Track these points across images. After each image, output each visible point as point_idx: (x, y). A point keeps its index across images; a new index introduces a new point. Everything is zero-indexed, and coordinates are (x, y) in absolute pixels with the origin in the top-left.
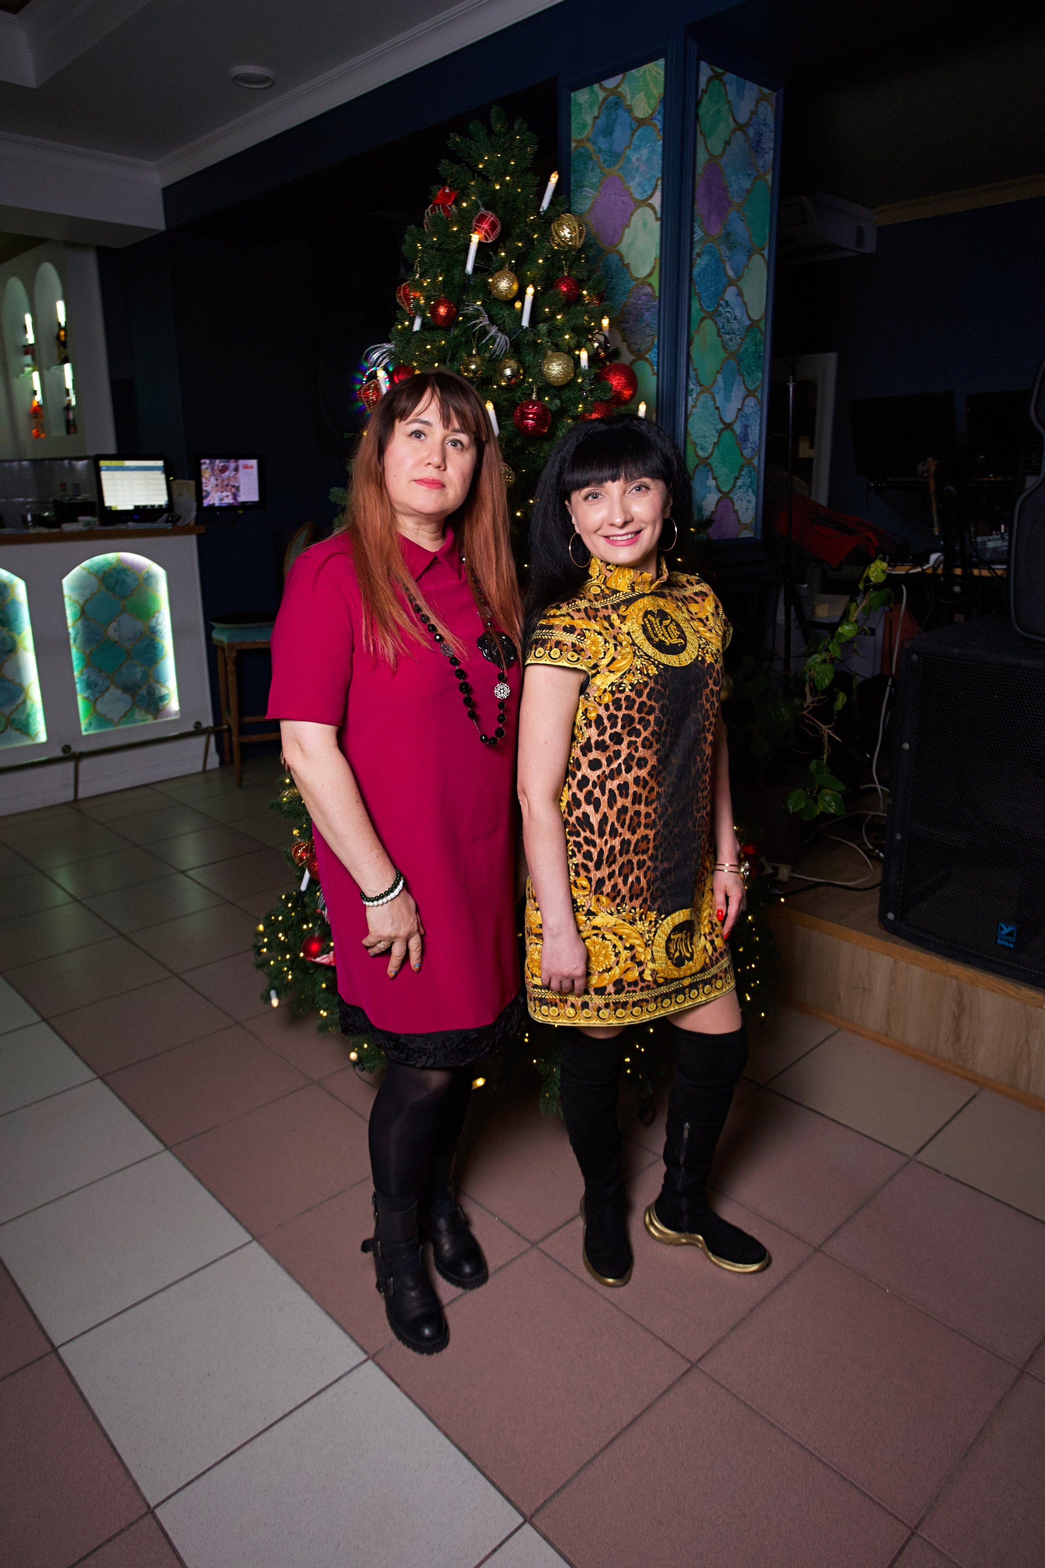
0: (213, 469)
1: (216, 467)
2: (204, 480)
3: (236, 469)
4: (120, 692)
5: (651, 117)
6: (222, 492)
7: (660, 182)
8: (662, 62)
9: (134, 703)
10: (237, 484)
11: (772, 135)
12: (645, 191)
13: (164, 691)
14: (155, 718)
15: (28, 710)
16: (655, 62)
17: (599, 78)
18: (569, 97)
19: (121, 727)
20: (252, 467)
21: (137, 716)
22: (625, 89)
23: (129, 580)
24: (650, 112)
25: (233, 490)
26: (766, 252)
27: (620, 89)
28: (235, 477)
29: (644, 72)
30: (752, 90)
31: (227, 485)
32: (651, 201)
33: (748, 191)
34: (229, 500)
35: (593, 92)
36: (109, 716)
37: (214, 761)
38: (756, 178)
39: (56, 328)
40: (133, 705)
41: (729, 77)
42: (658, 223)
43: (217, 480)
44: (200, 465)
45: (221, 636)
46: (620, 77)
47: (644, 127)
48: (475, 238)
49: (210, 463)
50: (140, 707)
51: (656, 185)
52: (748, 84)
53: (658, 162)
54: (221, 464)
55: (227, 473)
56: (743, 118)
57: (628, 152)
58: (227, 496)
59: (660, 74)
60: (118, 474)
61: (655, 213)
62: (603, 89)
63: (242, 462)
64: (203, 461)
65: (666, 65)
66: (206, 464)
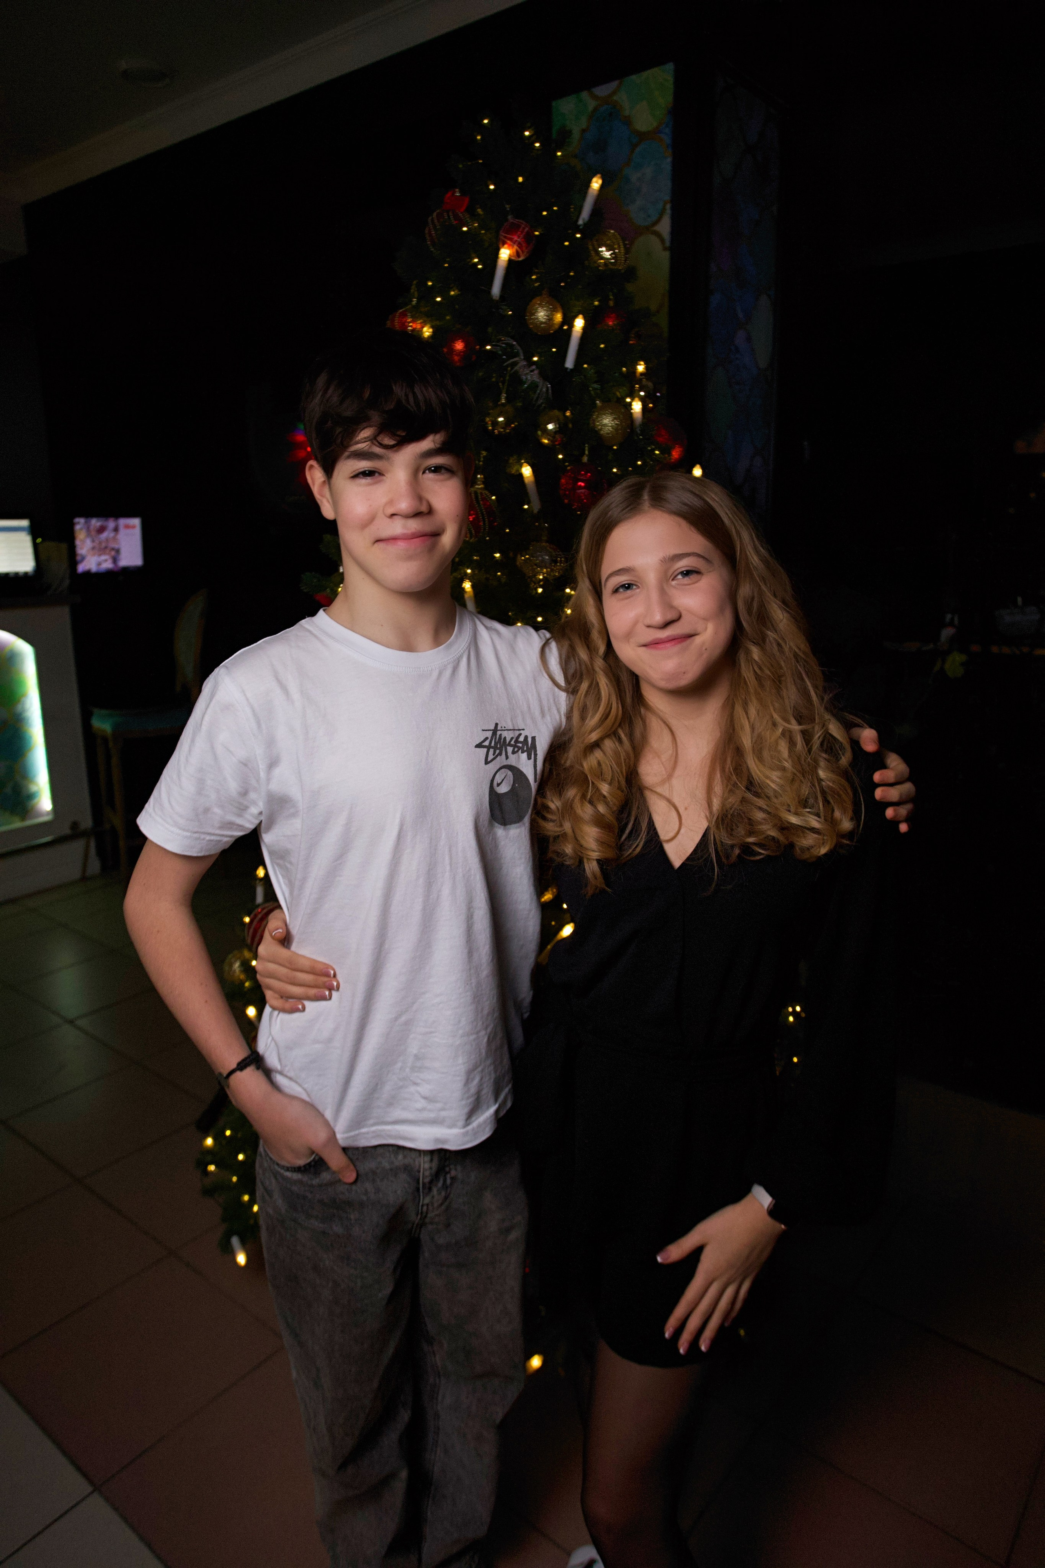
0: (88, 529)
1: (92, 528)
2: (78, 542)
3: (116, 530)
5: (657, 131)
6: (100, 555)
7: (668, 206)
8: (670, 66)
10: (116, 546)
11: (778, 162)
12: (652, 216)
13: (33, 788)
14: (22, 820)
16: (660, 67)
17: (589, 85)
18: (550, 108)
20: (134, 527)
22: (622, 98)
24: (655, 124)
25: (113, 553)
26: (772, 293)
27: (615, 98)
28: (114, 539)
29: (647, 77)
30: (760, 109)
31: (106, 548)
32: (657, 228)
33: (756, 222)
34: (108, 565)
35: (581, 100)
37: (95, 866)
38: (763, 209)
41: (740, 91)
42: (666, 255)
43: (93, 541)
44: (72, 525)
45: (103, 724)
46: (614, 84)
47: (647, 142)
48: (505, 254)
49: (86, 522)
51: (664, 209)
52: (756, 100)
53: (666, 184)
54: (98, 524)
55: (104, 535)
56: (752, 139)
57: (626, 171)
58: (106, 560)
59: (668, 81)
61: (662, 241)
62: (595, 97)
63: (122, 522)
64: (77, 520)
65: (676, 70)
66: (80, 524)
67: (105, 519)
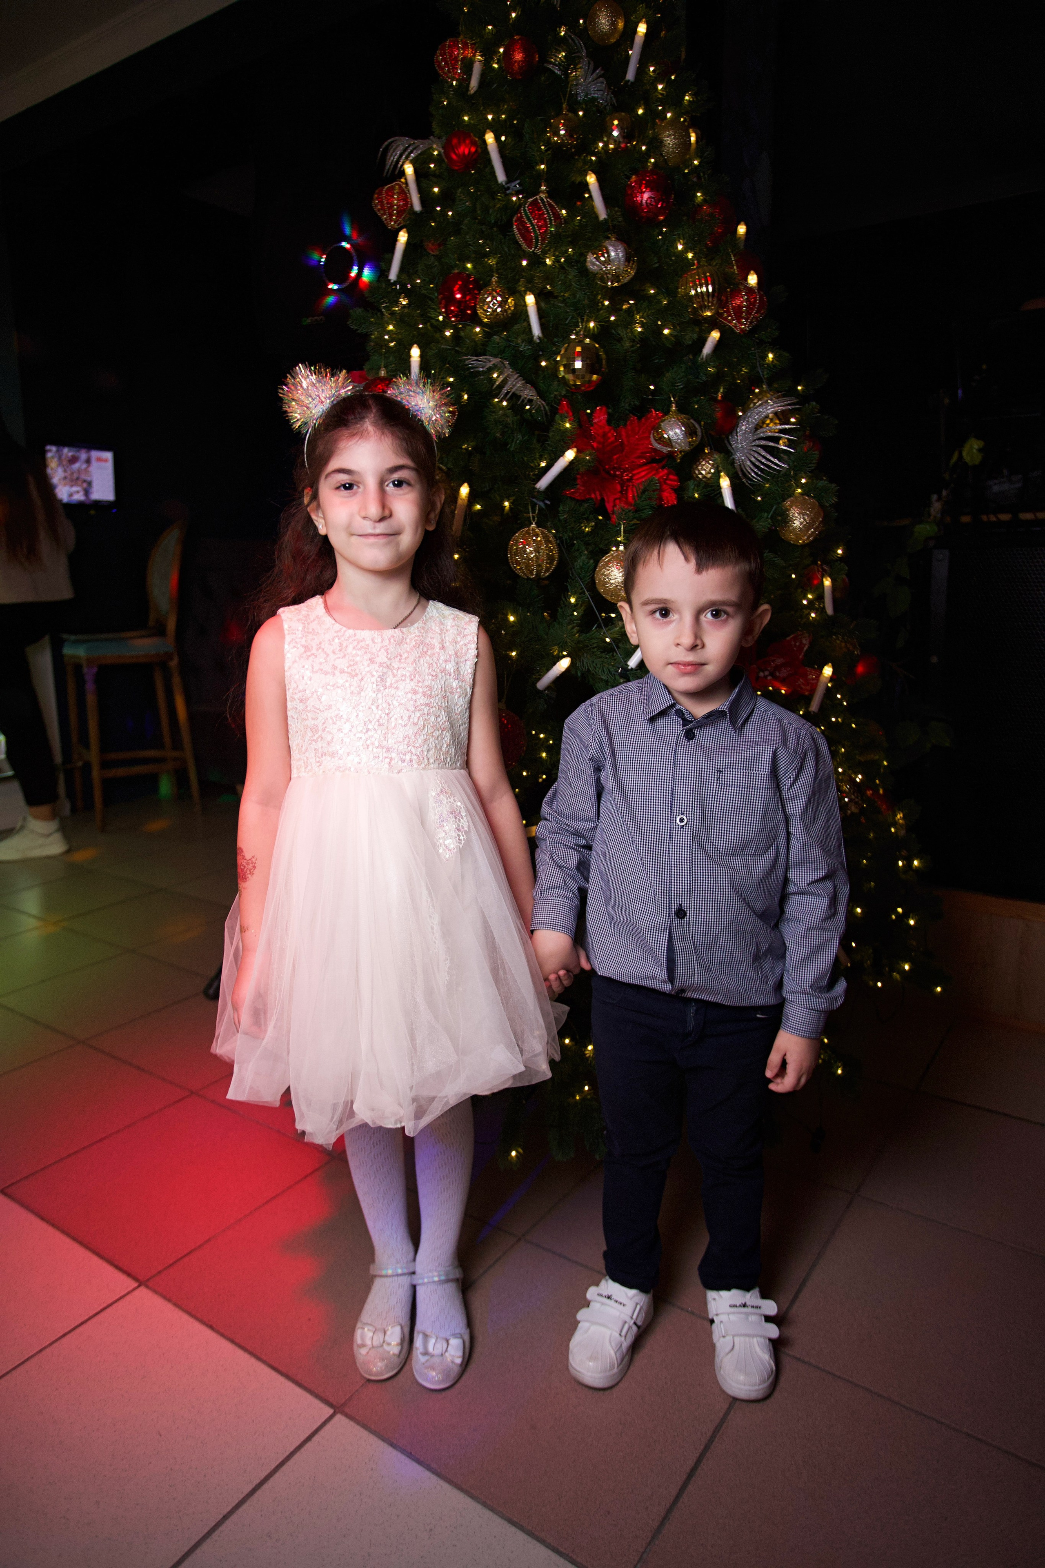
0: (60, 458)
1: (63, 457)
3: (88, 461)
6: (72, 486)
10: (88, 479)
20: (106, 461)
25: (85, 485)
28: (86, 471)
31: (78, 479)
34: (79, 497)
43: (65, 471)
44: (43, 453)
49: (58, 451)
54: (70, 454)
55: (76, 466)
58: (78, 492)
63: (95, 454)
64: (48, 447)
66: (52, 451)
67: (77, 449)
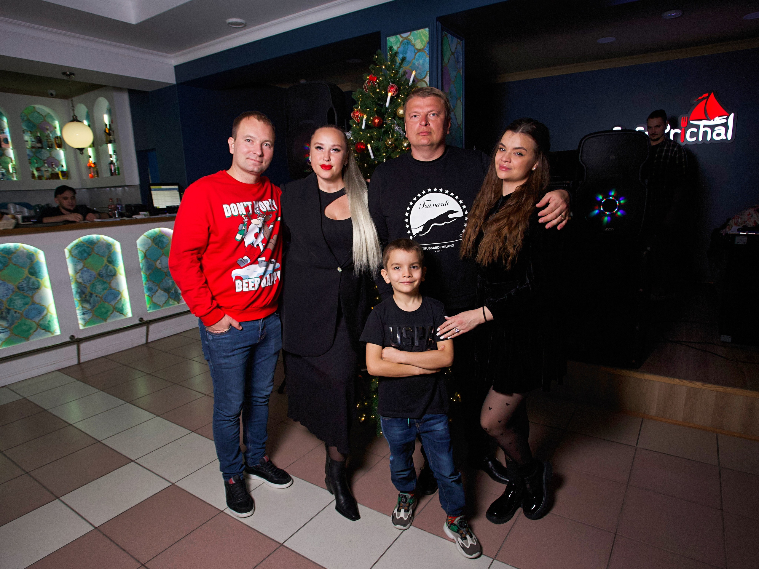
4: (162, 292)
5: (423, 49)
7: (428, 73)
8: (427, 29)
9: (169, 297)
11: (462, 56)
12: (422, 76)
14: (178, 303)
15: (123, 303)
16: (424, 29)
17: (400, 33)
18: (386, 40)
19: (164, 308)
21: (170, 303)
22: (411, 38)
23: (164, 240)
24: (423, 47)
26: (461, 99)
27: (409, 38)
29: (420, 32)
30: (455, 40)
32: (425, 80)
33: (456, 77)
35: (397, 38)
36: (158, 303)
38: (458, 72)
39: (104, 126)
40: (168, 298)
41: (449, 35)
46: (409, 33)
47: (420, 52)
48: (390, 94)
50: (172, 299)
51: (427, 74)
52: (454, 38)
53: (427, 65)
56: (453, 50)
57: (413, 61)
59: (426, 33)
60: (159, 192)
62: (402, 37)
65: (429, 30)
